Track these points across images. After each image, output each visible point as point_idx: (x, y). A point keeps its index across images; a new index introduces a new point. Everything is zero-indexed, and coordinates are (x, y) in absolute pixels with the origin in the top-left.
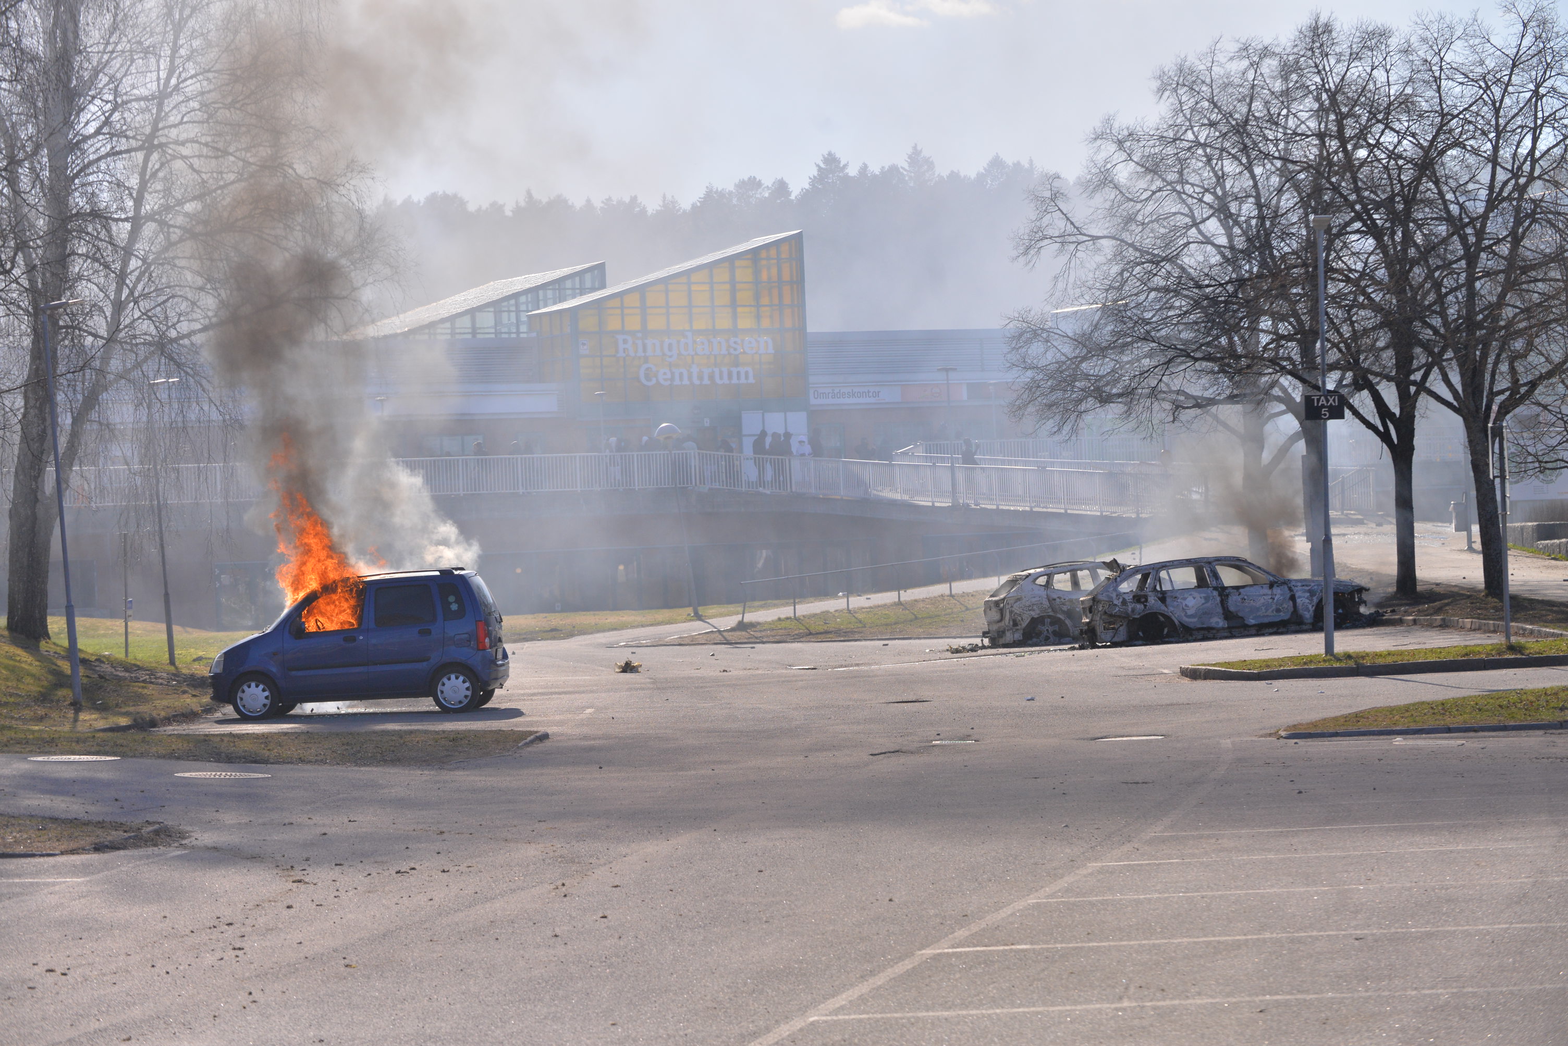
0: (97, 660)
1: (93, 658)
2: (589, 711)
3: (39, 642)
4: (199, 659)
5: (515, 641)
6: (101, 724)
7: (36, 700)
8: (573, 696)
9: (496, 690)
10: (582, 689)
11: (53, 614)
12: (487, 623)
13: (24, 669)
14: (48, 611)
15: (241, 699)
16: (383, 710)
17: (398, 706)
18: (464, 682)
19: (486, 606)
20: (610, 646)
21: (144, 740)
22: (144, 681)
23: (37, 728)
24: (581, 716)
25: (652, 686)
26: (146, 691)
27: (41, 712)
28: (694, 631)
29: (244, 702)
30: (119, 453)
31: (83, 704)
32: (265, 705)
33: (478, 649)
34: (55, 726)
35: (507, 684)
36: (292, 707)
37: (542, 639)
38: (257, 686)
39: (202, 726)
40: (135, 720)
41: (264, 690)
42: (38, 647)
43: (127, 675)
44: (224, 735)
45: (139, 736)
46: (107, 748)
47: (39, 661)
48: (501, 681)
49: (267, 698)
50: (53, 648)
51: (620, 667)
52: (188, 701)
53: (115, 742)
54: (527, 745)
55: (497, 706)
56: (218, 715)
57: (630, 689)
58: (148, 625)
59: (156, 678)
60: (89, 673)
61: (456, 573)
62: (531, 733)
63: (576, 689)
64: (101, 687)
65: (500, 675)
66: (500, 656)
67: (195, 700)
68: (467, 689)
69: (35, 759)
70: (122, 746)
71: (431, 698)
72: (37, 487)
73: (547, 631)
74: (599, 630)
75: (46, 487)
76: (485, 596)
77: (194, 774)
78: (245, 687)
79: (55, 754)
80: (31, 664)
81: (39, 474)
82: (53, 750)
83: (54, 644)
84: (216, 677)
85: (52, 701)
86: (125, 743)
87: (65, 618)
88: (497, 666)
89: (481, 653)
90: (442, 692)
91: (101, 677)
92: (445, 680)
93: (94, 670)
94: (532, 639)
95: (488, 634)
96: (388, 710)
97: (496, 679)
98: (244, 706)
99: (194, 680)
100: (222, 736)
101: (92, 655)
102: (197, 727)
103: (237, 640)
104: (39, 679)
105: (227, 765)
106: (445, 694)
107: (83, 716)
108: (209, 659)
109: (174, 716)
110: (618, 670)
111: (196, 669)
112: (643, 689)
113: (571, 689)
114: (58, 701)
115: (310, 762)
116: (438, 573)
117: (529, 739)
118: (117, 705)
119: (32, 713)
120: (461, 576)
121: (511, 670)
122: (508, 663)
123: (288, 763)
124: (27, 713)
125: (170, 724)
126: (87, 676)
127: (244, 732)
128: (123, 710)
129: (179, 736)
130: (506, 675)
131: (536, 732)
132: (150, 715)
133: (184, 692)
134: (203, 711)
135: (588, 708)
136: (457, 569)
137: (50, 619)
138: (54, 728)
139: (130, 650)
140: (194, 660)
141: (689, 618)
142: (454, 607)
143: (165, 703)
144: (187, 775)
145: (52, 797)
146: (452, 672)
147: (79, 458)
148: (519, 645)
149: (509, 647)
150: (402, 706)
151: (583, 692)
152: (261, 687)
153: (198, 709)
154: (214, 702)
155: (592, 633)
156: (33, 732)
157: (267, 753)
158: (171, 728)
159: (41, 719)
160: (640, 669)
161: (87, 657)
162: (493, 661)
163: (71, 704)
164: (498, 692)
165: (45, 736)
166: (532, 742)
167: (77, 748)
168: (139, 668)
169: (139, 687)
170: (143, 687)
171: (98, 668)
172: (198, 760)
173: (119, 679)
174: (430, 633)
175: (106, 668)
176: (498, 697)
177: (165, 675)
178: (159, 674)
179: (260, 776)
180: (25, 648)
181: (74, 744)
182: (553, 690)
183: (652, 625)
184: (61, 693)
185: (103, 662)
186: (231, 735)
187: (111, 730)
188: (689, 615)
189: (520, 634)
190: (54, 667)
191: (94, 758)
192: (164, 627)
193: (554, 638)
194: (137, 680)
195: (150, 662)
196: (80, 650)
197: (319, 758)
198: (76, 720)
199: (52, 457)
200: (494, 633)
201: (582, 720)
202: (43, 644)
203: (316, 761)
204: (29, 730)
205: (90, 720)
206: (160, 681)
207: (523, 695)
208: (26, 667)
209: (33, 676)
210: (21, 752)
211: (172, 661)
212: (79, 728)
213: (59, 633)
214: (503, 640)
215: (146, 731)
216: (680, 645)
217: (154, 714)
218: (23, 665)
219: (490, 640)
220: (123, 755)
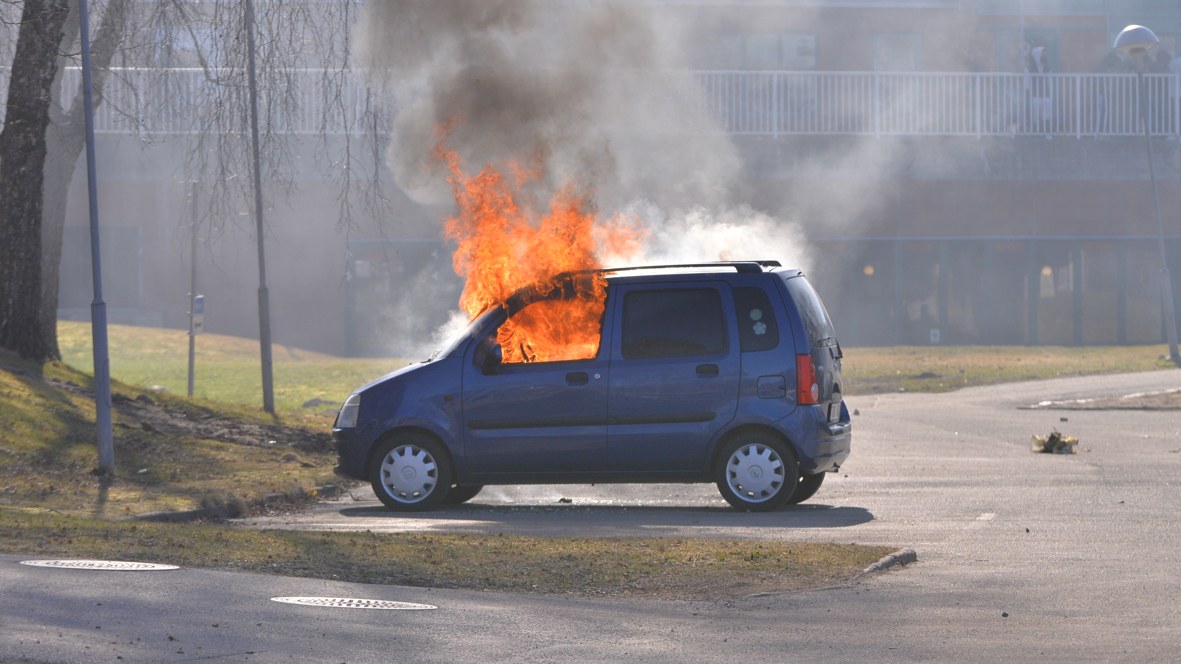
0: (140, 398)
1: (134, 395)
2: (986, 516)
3: (42, 363)
4: (314, 403)
5: (859, 392)
6: (145, 509)
7: (35, 463)
8: (959, 490)
9: (827, 475)
10: (974, 478)
11: (67, 318)
12: (816, 358)
13: (16, 408)
14: (60, 311)
15: (387, 474)
16: (631, 503)
17: (656, 497)
18: (772, 458)
19: (814, 328)
20: (1023, 407)
21: (219, 539)
22: (220, 438)
23: (36, 511)
24: (972, 525)
25: (1095, 478)
26: (222, 455)
27: (43, 483)
28: (1171, 385)
29: (392, 479)
30: (189, 45)
31: (116, 472)
32: (427, 486)
33: (799, 404)
34: (68, 508)
35: (846, 465)
36: (475, 491)
37: (907, 391)
38: (415, 453)
39: (318, 518)
40: (204, 503)
41: (426, 460)
42: (41, 372)
43: (191, 425)
44: (356, 534)
45: (212, 531)
46: (156, 550)
47: (42, 396)
48: (834, 460)
49: (431, 473)
50: (65, 376)
51: (1043, 443)
52: (296, 474)
53: (169, 540)
54: (879, 570)
55: (827, 502)
56: (346, 500)
57: (1057, 482)
58: (229, 342)
59: (241, 433)
60: (126, 420)
61: (765, 270)
62: (885, 551)
63: (965, 479)
64: (145, 446)
65: (834, 449)
66: (835, 416)
67: (306, 472)
68: (777, 471)
69: (33, 563)
70: (181, 546)
71: (714, 485)
72: (49, 98)
73: (915, 377)
74: (1004, 379)
75: (62, 100)
76: (813, 311)
77: (304, 600)
78: (394, 454)
79: (67, 556)
80: (27, 402)
81: (53, 75)
82: (63, 549)
83: (68, 368)
84: (344, 435)
85: (62, 466)
86: (187, 542)
87: (90, 325)
88: (830, 433)
89: (802, 410)
90: (733, 475)
91: (147, 427)
92: (739, 454)
93: (133, 415)
94: (890, 390)
95: (818, 378)
96: (640, 502)
97: (828, 455)
98: (391, 486)
99: (307, 439)
100: (354, 536)
101: (133, 389)
102: (309, 519)
103: (382, 373)
104: (41, 428)
105: (361, 586)
106: (739, 479)
107: (113, 494)
108: (332, 403)
109: (272, 499)
110: (1036, 448)
111: (309, 420)
112: (1080, 483)
113: (955, 479)
114: (73, 466)
115: (503, 586)
116: (734, 270)
117: (882, 560)
118: (173, 477)
119: (28, 486)
120: (775, 277)
121: (853, 442)
122: (849, 429)
123: (466, 587)
124: (20, 484)
125: (263, 512)
126: (123, 426)
127: (391, 531)
128: (183, 486)
129: (280, 533)
130: (845, 450)
131: (895, 550)
132: (230, 495)
133: (289, 459)
134: (321, 493)
135: (985, 511)
136: (766, 264)
137: (61, 326)
138: (66, 513)
139: (196, 383)
140: (307, 405)
141: (1162, 363)
142: (760, 329)
143: (256, 476)
144: (293, 600)
145: (62, 630)
146: (753, 441)
147: (123, 50)
148: (865, 399)
149: (850, 402)
150: (662, 497)
151: (977, 484)
152: (422, 454)
153: (311, 488)
154: (340, 478)
155: (992, 383)
156: (30, 517)
157: (431, 568)
158: (265, 519)
159: (43, 496)
160: (1074, 448)
161: (123, 393)
162: (824, 425)
163: (95, 472)
164: (829, 479)
165: (51, 524)
166: (887, 566)
167: (105, 547)
168: (212, 414)
169: (212, 448)
170: (219, 448)
171: (141, 413)
172: (311, 576)
173: (177, 431)
174: (717, 372)
175: (156, 413)
176: (830, 487)
177: (256, 428)
178: (246, 427)
179: (419, 606)
180: (18, 373)
181: (99, 541)
182: (925, 479)
183: (1097, 373)
184: (79, 452)
185: (151, 402)
186: (369, 534)
187: (163, 518)
188: (1162, 357)
189: (868, 380)
190: (67, 408)
191: (134, 566)
192: (256, 345)
193: (927, 389)
194: (207, 435)
195: (231, 406)
196: (114, 382)
197: (520, 581)
198: (102, 500)
199: (76, 48)
200: (826, 378)
201: (975, 532)
202: (48, 367)
203: (515, 585)
204: (22, 514)
205: (126, 501)
206: (248, 438)
207: (872, 485)
208: (20, 405)
209: (31, 421)
210: (9, 551)
211: (268, 405)
212: (108, 513)
213: (75, 351)
214: (842, 388)
215: (221, 522)
216: (1145, 408)
217: (237, 494)
218: (14, 403)
219: (821, 388)
220: (183, 562)
